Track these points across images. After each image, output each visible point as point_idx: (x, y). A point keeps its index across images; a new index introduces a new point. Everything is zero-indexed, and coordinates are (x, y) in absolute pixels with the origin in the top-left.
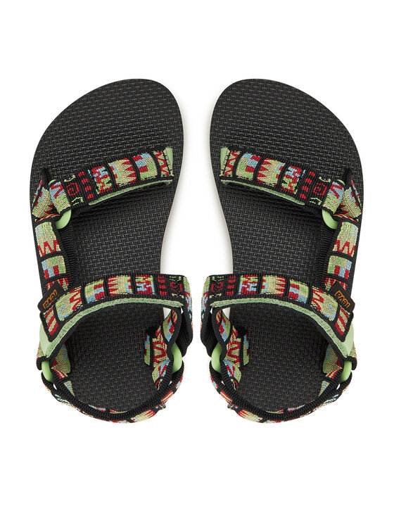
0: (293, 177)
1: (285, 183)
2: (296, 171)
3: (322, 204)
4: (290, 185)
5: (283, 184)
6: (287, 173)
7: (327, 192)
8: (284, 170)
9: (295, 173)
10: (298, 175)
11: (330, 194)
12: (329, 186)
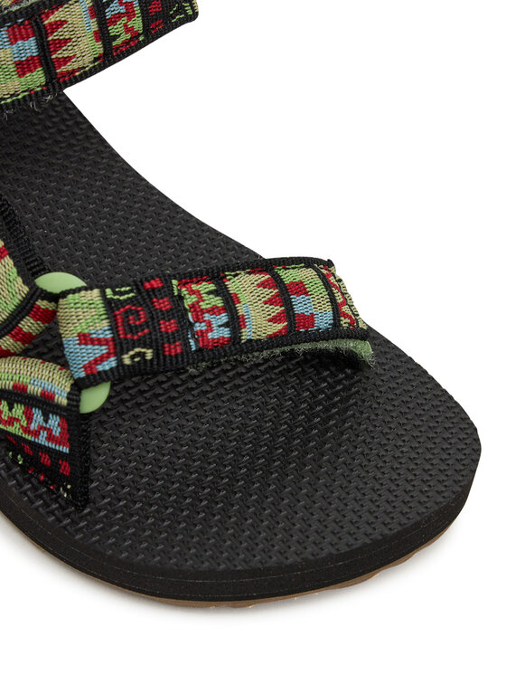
0: (207, 317)
1: (209, 293)
2: (210, 335)
3: (103, 294)
4: (197, 293)
5: (212, 287)
6: (224, 318)
7: (114, 328)
8: (236, 322)
9: (210, 329)
10: (199, 327)
11: (102, 328)
12: (118, 347)
